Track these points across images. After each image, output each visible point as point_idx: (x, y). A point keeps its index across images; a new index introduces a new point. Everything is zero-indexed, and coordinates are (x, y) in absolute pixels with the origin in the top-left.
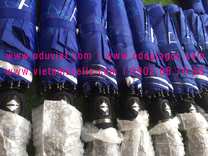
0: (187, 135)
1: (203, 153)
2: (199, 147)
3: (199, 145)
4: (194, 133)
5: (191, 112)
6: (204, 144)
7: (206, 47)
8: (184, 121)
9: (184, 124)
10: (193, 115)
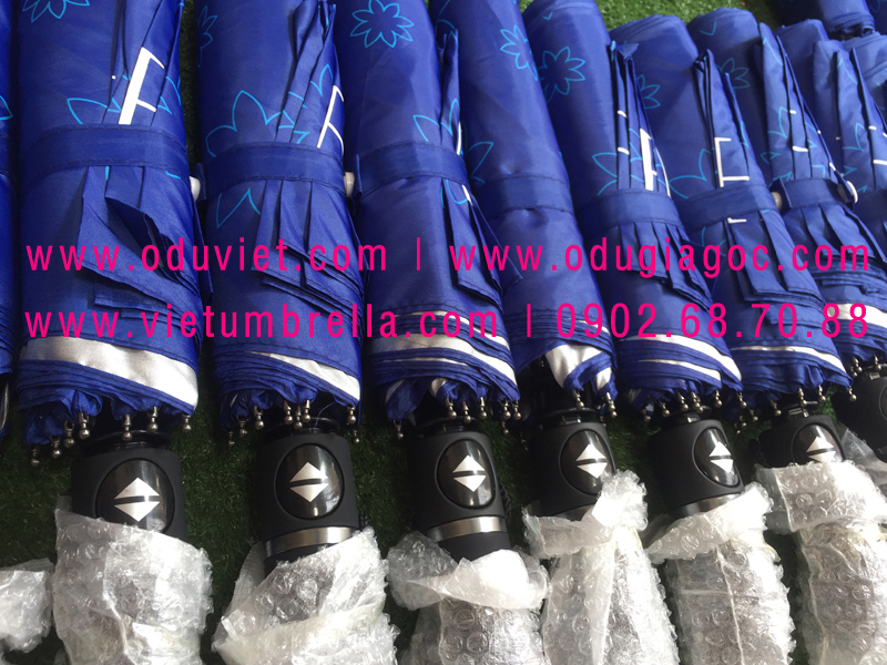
0: (804, 550)
1: (864, 618)
2: (850, 595)
3: (849, 589)
4: (829, 540)
5: (816, 462)
6: (868, 583)
7: (877, 179)
8: (788, 495)
9: (789, 508)
10: (821, 472)
